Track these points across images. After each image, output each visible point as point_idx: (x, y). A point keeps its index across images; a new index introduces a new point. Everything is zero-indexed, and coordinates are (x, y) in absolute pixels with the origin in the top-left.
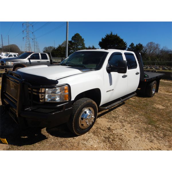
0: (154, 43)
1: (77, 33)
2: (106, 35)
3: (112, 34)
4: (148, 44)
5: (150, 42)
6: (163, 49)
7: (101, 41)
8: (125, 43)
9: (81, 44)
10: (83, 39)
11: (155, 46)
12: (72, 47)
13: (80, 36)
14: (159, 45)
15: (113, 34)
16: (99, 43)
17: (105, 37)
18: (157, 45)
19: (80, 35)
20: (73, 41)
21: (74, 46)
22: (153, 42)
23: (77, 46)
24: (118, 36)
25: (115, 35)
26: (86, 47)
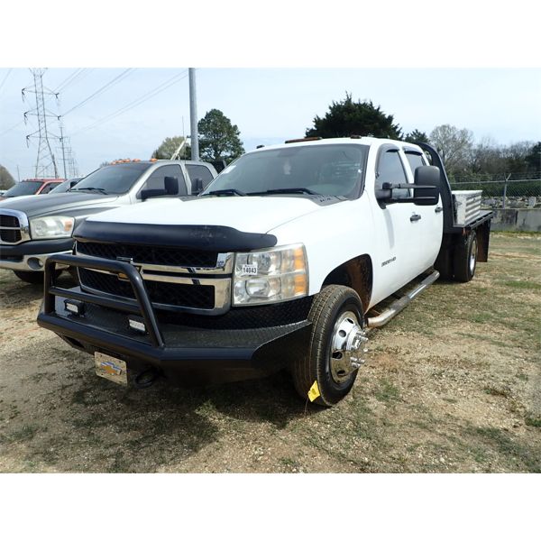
0: (453, 128)
1: (215, 110)
3: (349, 100)
6: (484, 146)
8: (396, 128)
9: (231, 146)
10: (235, 127)
11: (457, 136)
13: (225, 118)
14: (469, 135)
17: (329, 111)
18: (464, 133)
19: (224, 115)
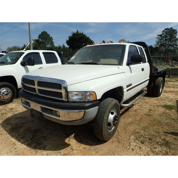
1: (44, 31)
2: (72, 33)
3: (78, 32)
7: (68, 39)
8: (92, 41)
9: (50, 43)
12: (39, 46)
15: (79, 32)
16: (67, 41)
19: (48, 33)
20: (40, 40)
21: (42, 46)
23: (45, 45)
24: (84, 34)
25: (81, 33)
26: (56, 46)
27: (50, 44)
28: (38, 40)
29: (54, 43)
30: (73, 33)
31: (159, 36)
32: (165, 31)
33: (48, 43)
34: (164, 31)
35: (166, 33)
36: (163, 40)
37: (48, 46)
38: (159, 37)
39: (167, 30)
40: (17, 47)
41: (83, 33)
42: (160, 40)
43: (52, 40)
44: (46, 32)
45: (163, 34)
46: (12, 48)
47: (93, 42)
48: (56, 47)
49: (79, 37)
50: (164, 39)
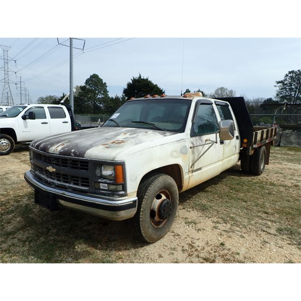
0: (227, 89)
1: (95, 74)
2: (132, 79)
3: (140, 77)
4: (217, 90)
5: (220, 87)
7: (126, 87)
9: (102, 92)
10: (105, 83)
11: (228, 93)
13: (100, 78)
14: (233, 93)
15: (142, 78)
18: (231, 92)
20: (88, 87)
21: (90, 96)
22: (225, 88)
23: (95, 95)
24: (149, 80)
27: (103, 94)
28: (84, 86)
29: (108, 92)
30: (134, 78)
31: (279, 82)
32: (290, 75)
33: (100, 92)
34: (287, 75)
35: (292, 78)
36: (286, 90)
37: (98, 96)
38: (280, 84)
39: (292, 74)
40: (53, 97)
41: (147, 79)
42: (280, 89)
43: (106, 87)
44: (97, 75)
45: (286, 80)
46: (46, 98)
47: (164, 92)
48: (112, 98)
49: (141, 85)
50: (287, 88)
